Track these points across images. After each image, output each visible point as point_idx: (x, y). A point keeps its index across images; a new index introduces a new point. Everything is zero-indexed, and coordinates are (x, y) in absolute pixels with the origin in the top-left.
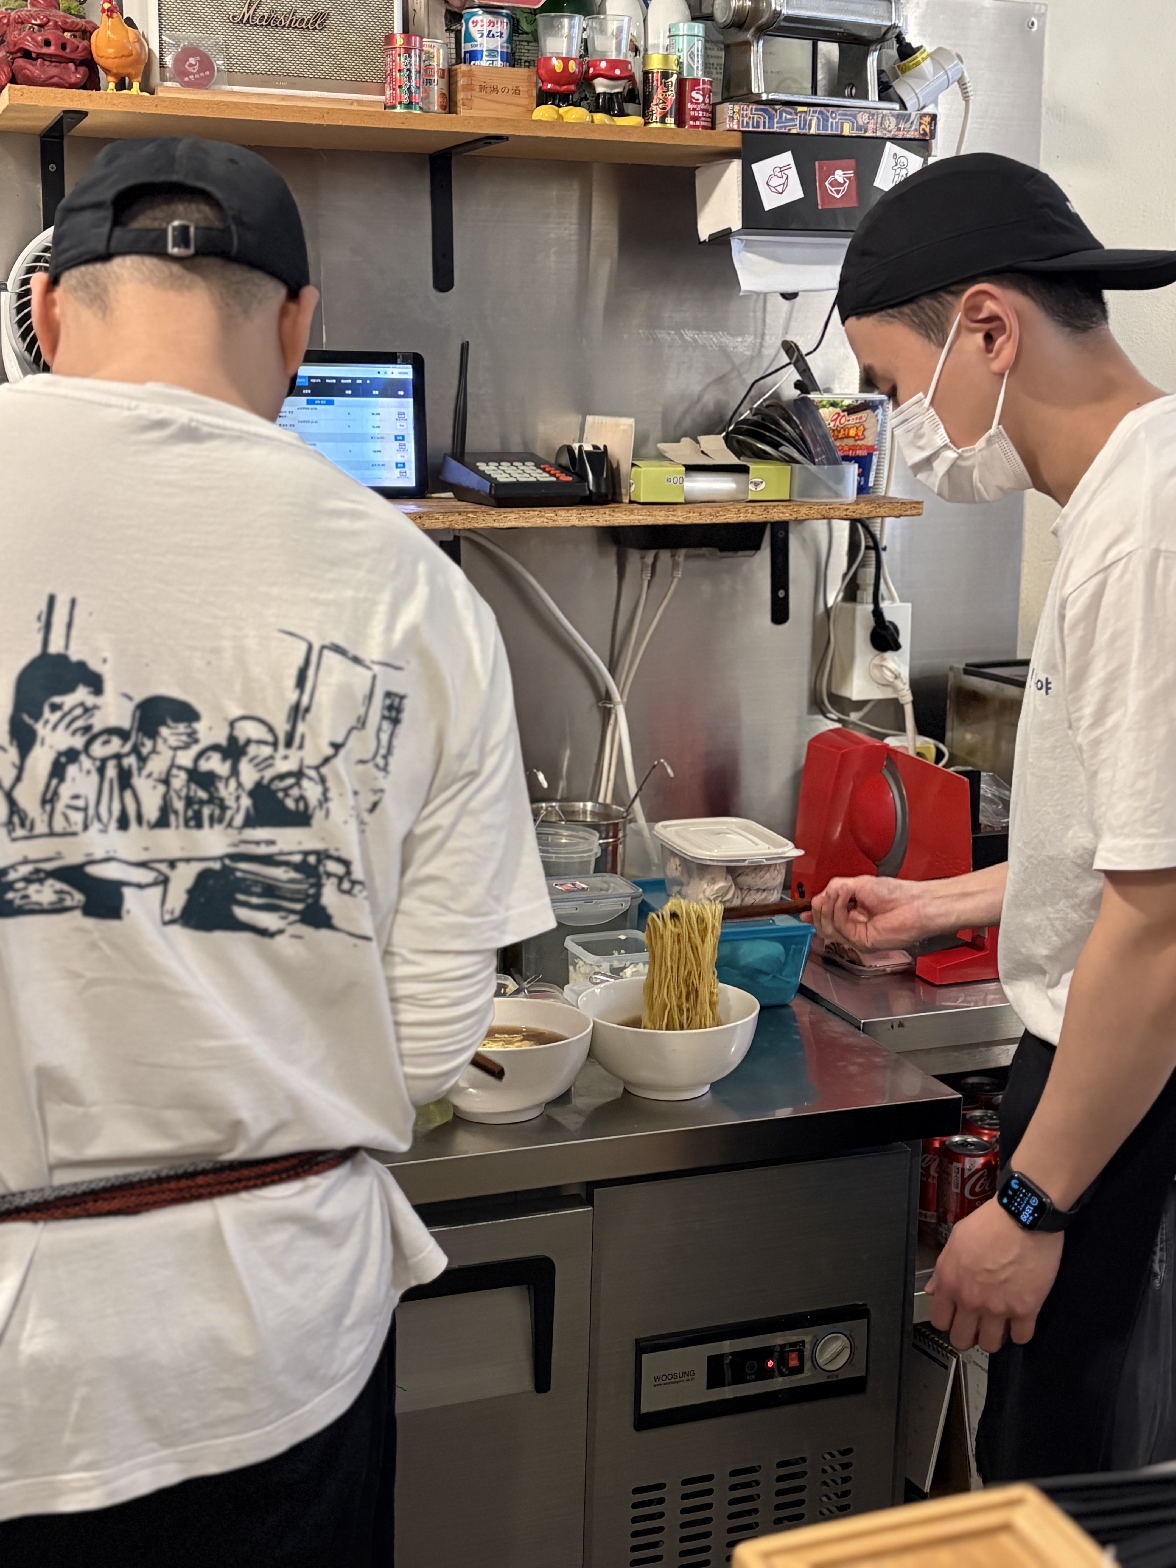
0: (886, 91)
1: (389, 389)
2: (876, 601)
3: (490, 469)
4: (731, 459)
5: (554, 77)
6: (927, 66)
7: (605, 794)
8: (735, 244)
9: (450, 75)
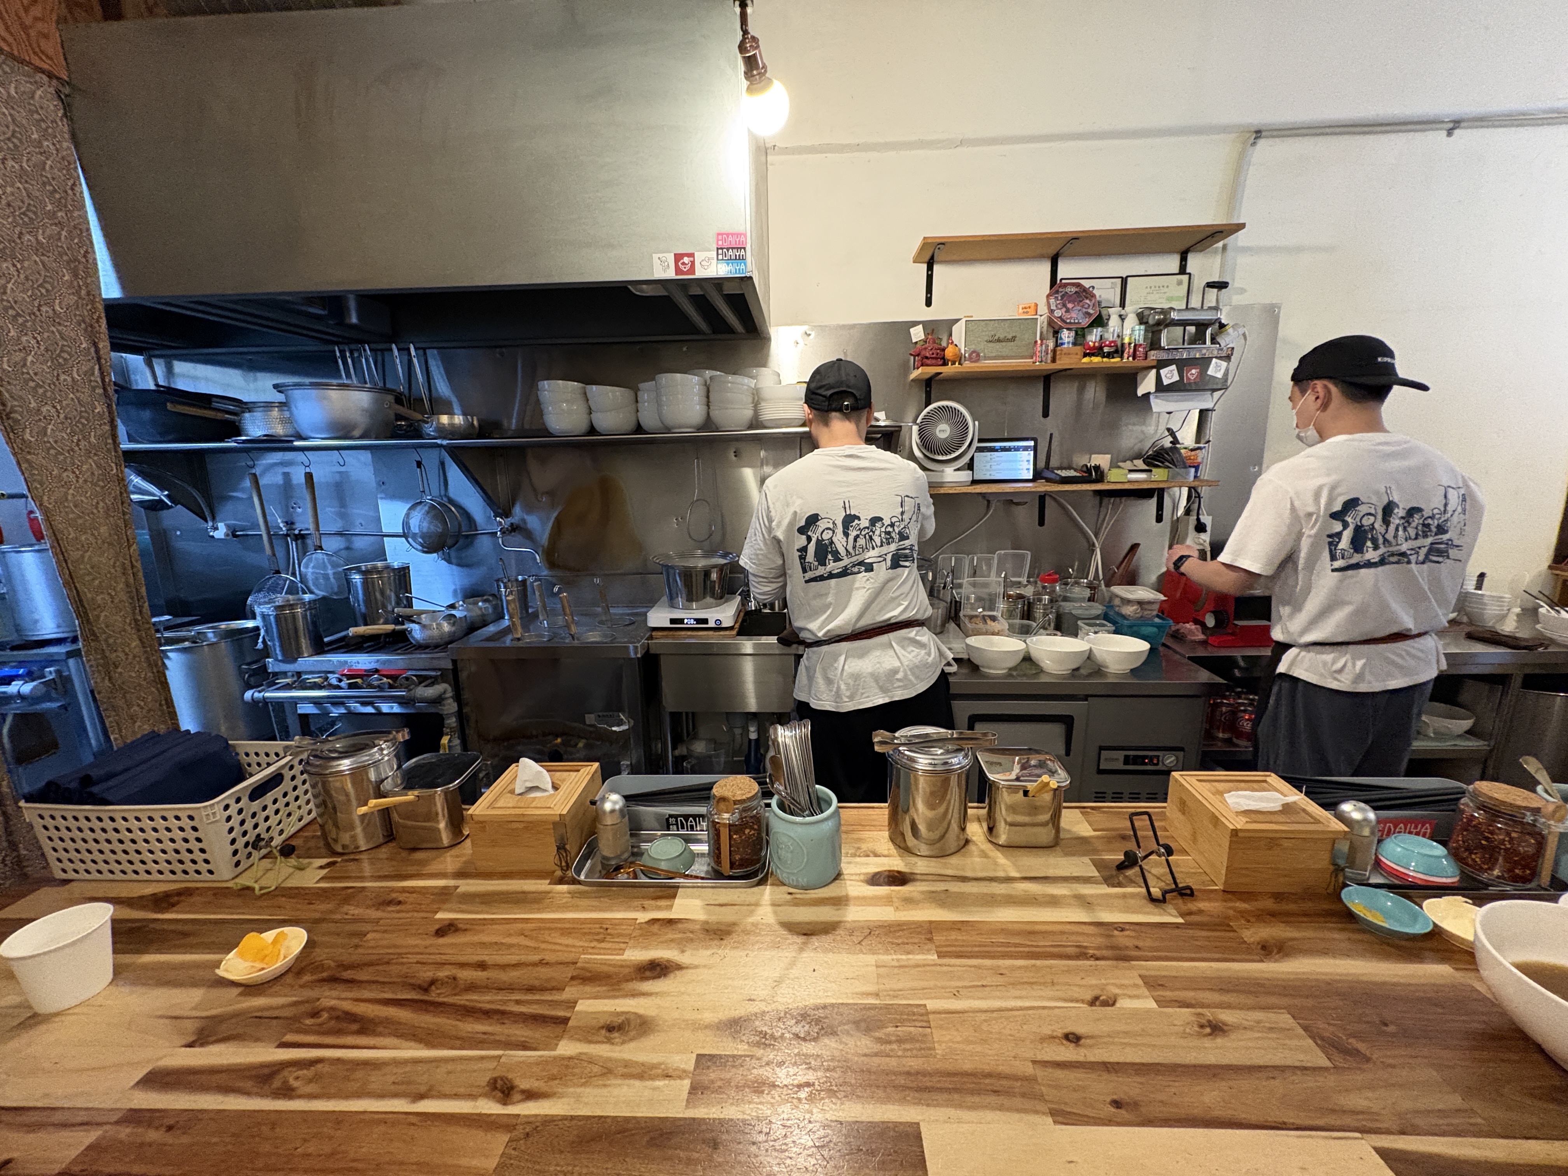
0: (1213, 340)
1: (1026, 449)
2: (1198, 514)
3: (1059, 472)
4: (1146, 467)
5: (1090, 348)
6: (1230, 331)
7: (1091, 576)
8: (1151, 397)
9: (1054, 351)
